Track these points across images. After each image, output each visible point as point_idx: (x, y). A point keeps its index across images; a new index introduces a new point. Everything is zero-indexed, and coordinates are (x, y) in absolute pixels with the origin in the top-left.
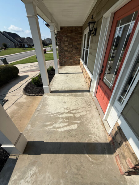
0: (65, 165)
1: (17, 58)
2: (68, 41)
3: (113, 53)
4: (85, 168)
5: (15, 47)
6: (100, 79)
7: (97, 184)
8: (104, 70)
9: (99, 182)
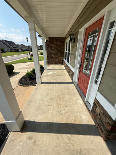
0: (57, 137)
1: (11, 60)
2: (54, 46)
3: (87, 56)
4: (74, 138)
5: (11, 51)
6: (80, 71)
7: (85, 149)
8: (82, 64)
9: (87, 148)
